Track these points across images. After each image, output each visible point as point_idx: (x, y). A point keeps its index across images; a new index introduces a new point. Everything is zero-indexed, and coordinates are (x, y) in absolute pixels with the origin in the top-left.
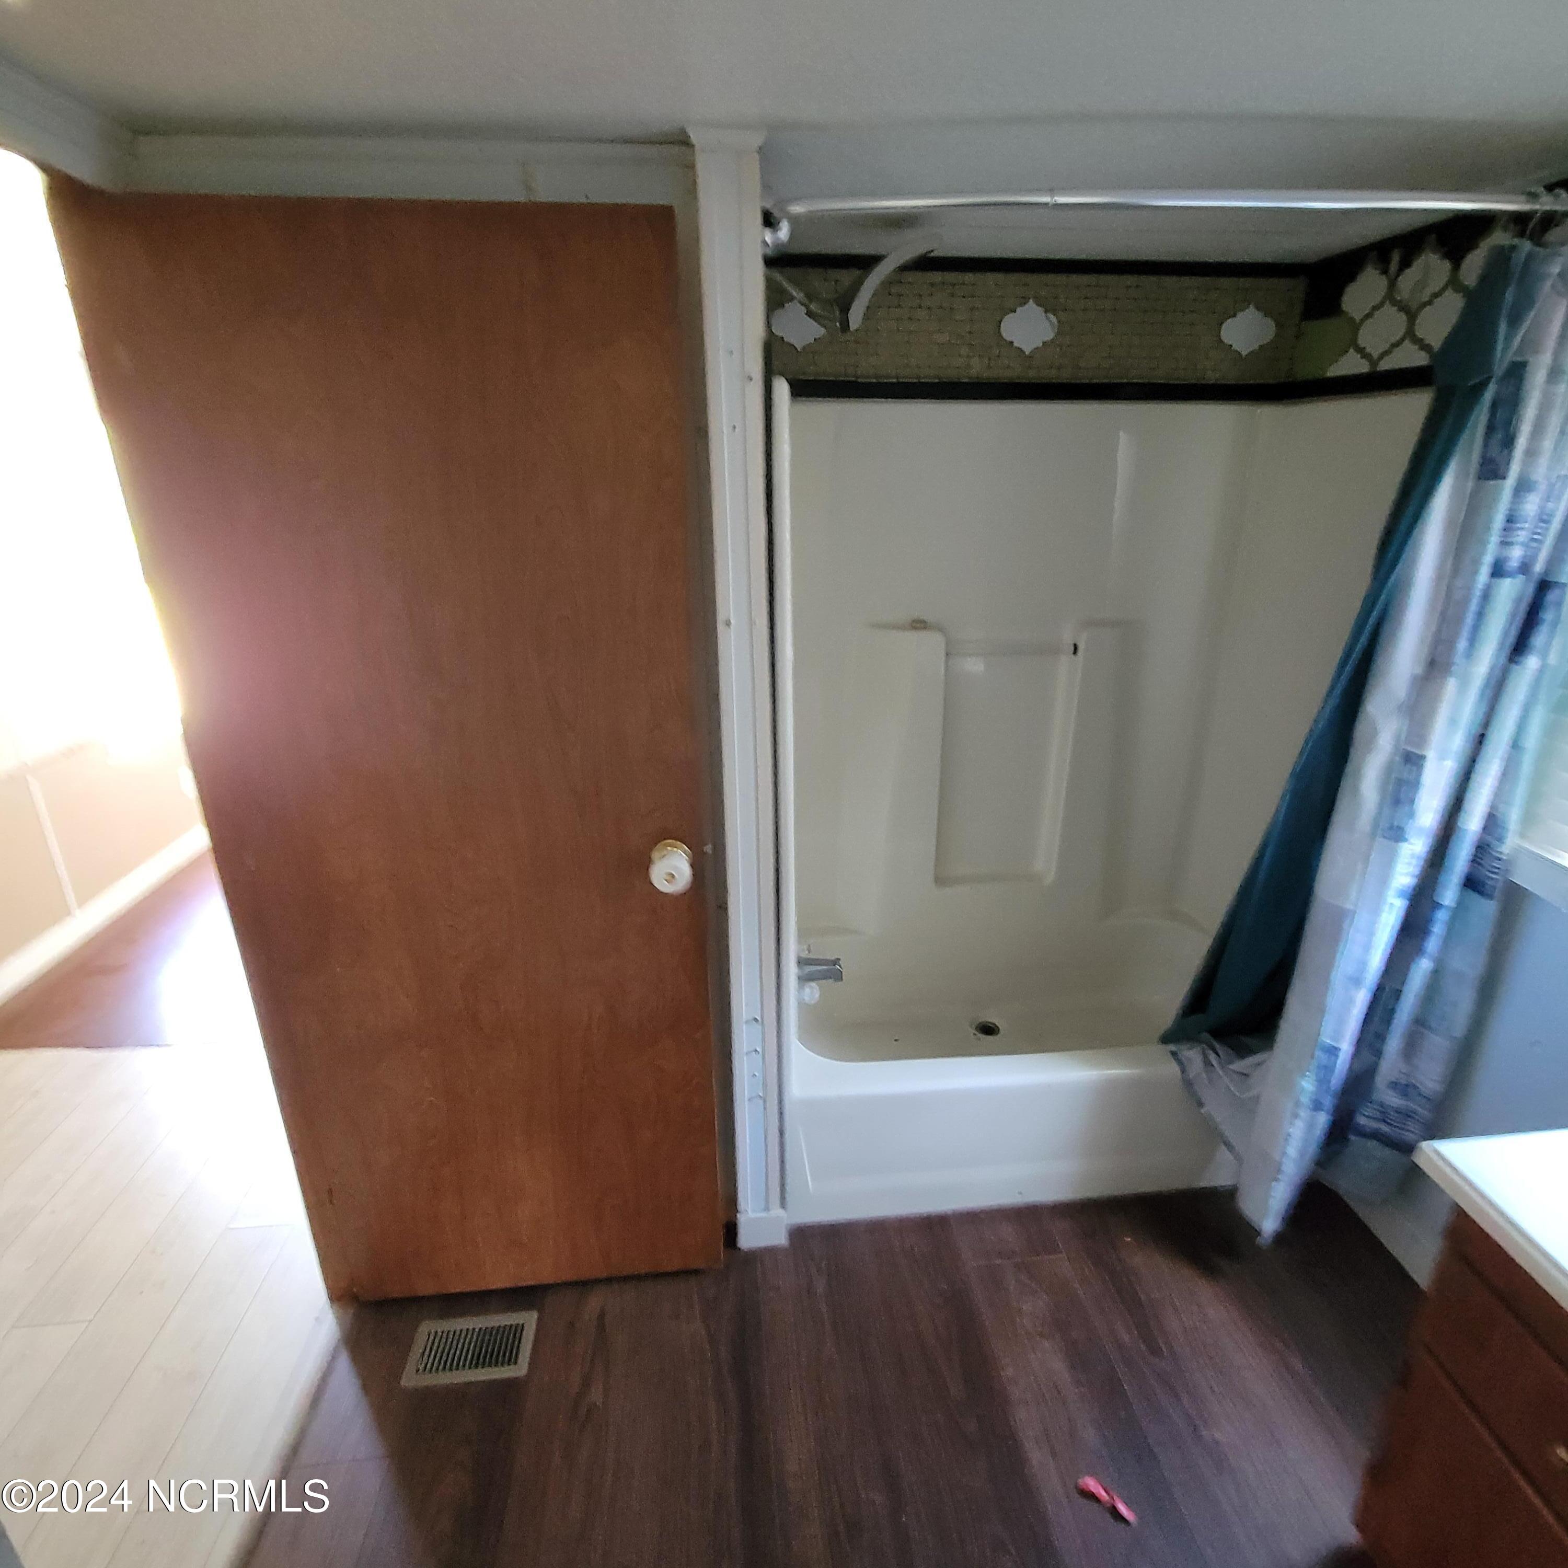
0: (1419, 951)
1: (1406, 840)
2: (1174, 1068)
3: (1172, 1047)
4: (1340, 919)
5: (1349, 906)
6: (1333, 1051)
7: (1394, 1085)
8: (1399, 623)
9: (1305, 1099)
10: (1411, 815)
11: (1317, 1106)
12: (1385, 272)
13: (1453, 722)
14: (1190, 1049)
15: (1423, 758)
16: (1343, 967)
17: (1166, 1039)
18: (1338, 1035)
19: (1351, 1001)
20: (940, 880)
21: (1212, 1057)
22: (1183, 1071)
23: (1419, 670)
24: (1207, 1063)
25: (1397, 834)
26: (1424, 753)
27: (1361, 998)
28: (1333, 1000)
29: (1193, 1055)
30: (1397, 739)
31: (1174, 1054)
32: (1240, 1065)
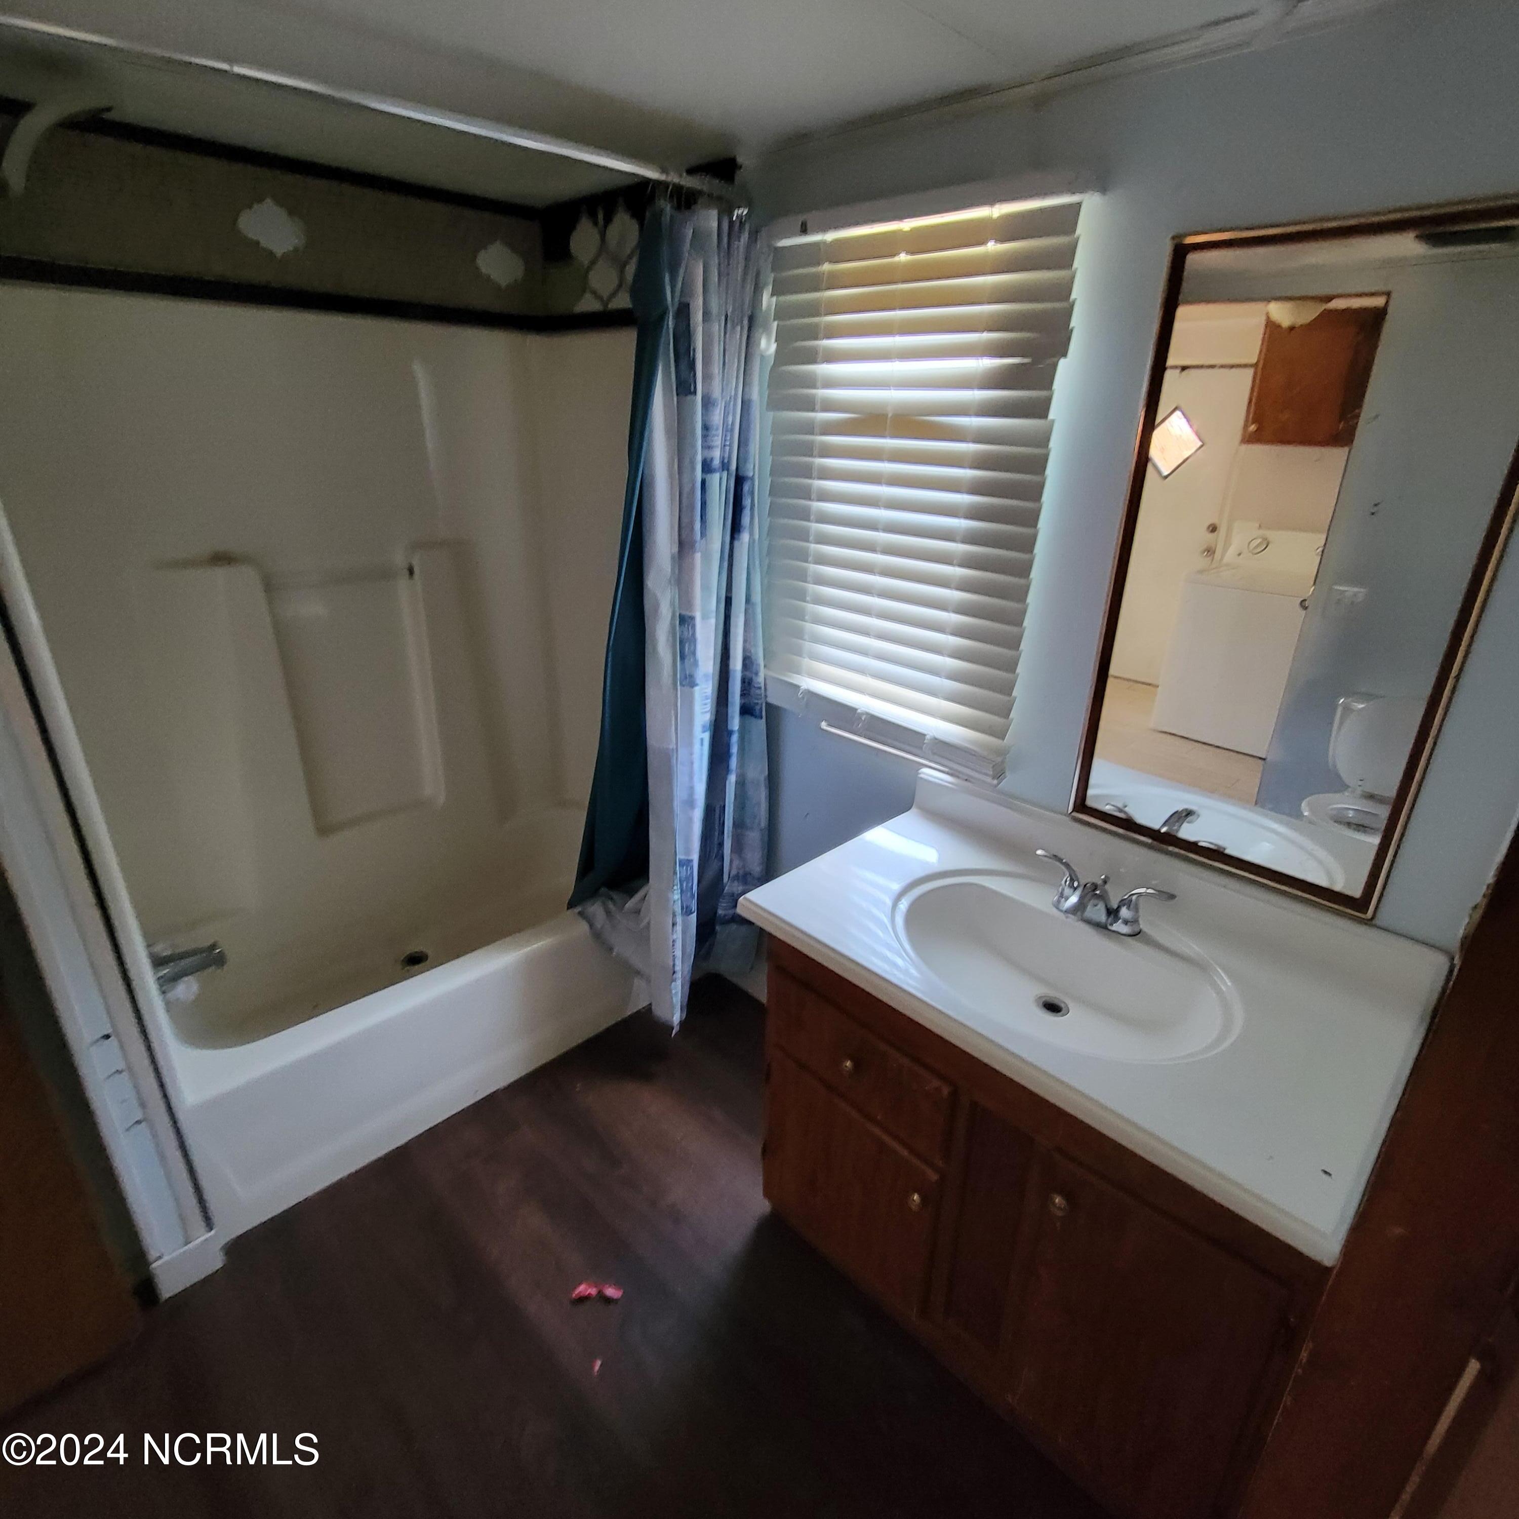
0: (727, 770)
1: (697, 685)
2: (584, 926)
3: (579, 909)
4: (667, 758)
5: (672, 746)
6: (689, 862)
7: (736, 878)
8: (653, 512)
9: (678, 909)
10: (696, 663)
11: (687, 911)
12: (596, 224)
13: (706, 587)
14: (593, 905)
15: (692, 618)
16: (680, 794)
17: (571, 905)
18: (688, 851)
19: (690, 820)
20: (324, 829)
21: (611, 906)
22: (591, 926)
23: (676, 549)
24: (608, 913)
25: (689, 681)
26: (693, 614)
27: (698, 814)
28: (679, 823)
29: (596, 909)
30: (672, 604)
31: (581, 914)
32: (631, 904)
